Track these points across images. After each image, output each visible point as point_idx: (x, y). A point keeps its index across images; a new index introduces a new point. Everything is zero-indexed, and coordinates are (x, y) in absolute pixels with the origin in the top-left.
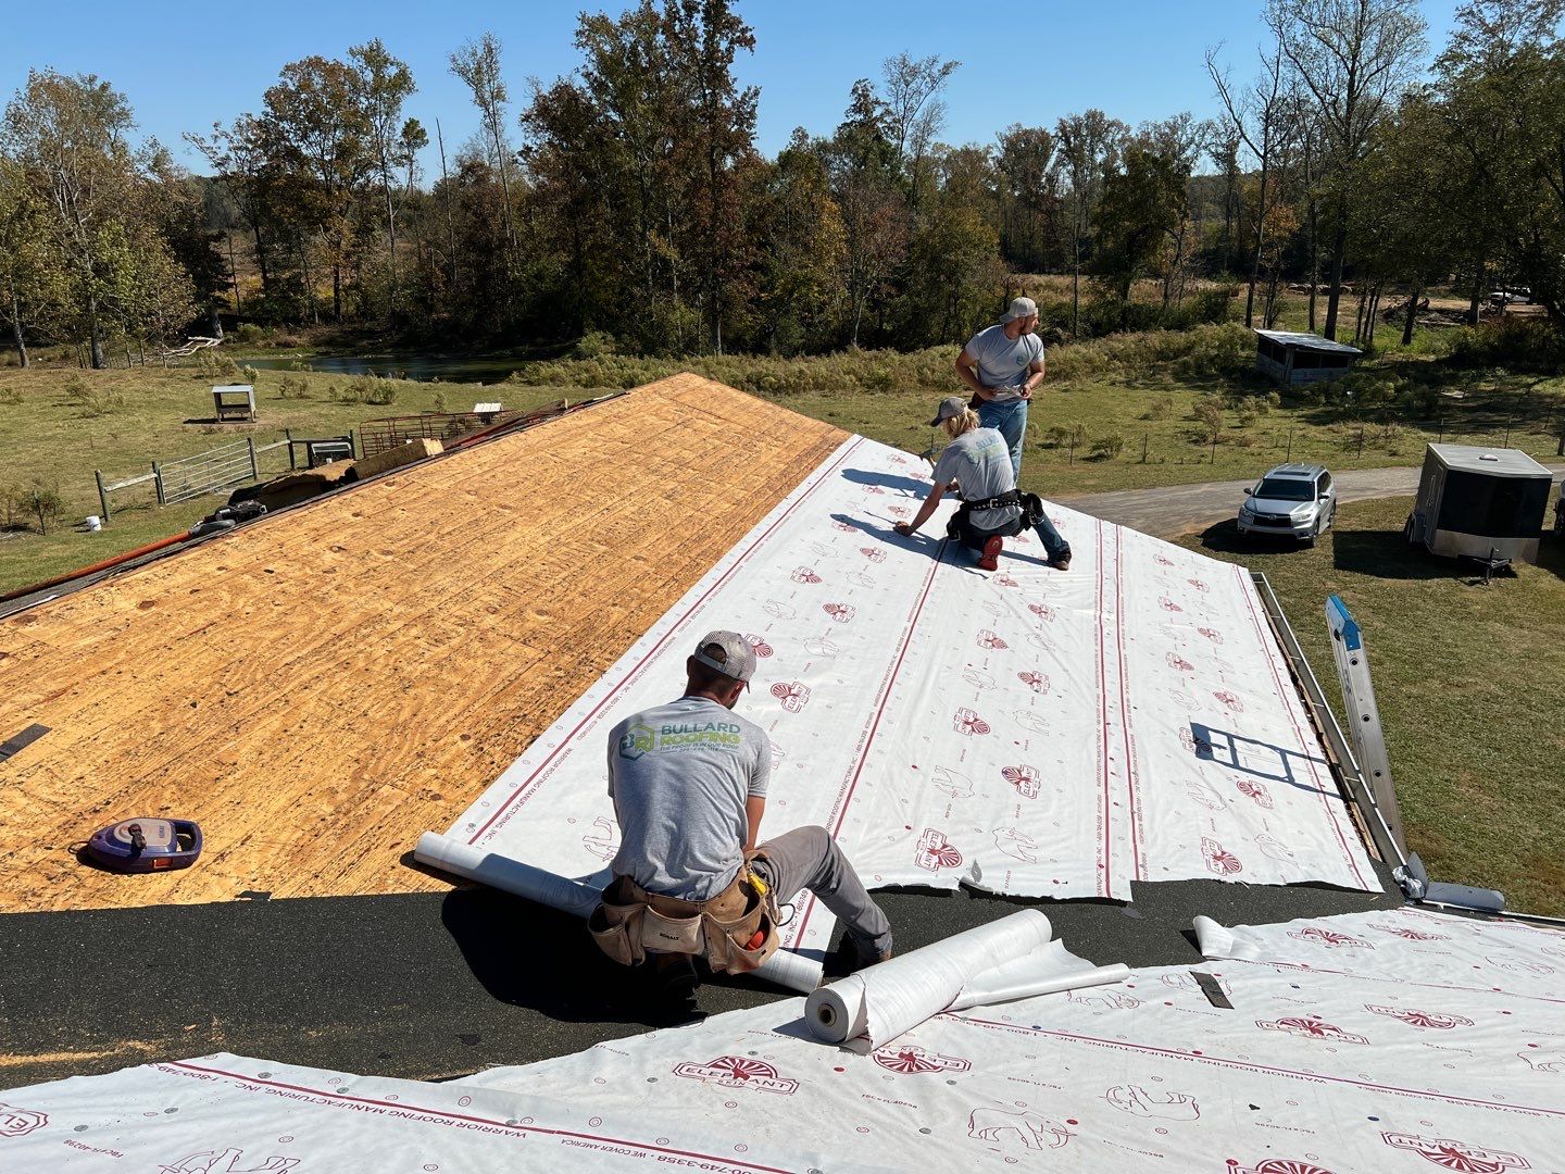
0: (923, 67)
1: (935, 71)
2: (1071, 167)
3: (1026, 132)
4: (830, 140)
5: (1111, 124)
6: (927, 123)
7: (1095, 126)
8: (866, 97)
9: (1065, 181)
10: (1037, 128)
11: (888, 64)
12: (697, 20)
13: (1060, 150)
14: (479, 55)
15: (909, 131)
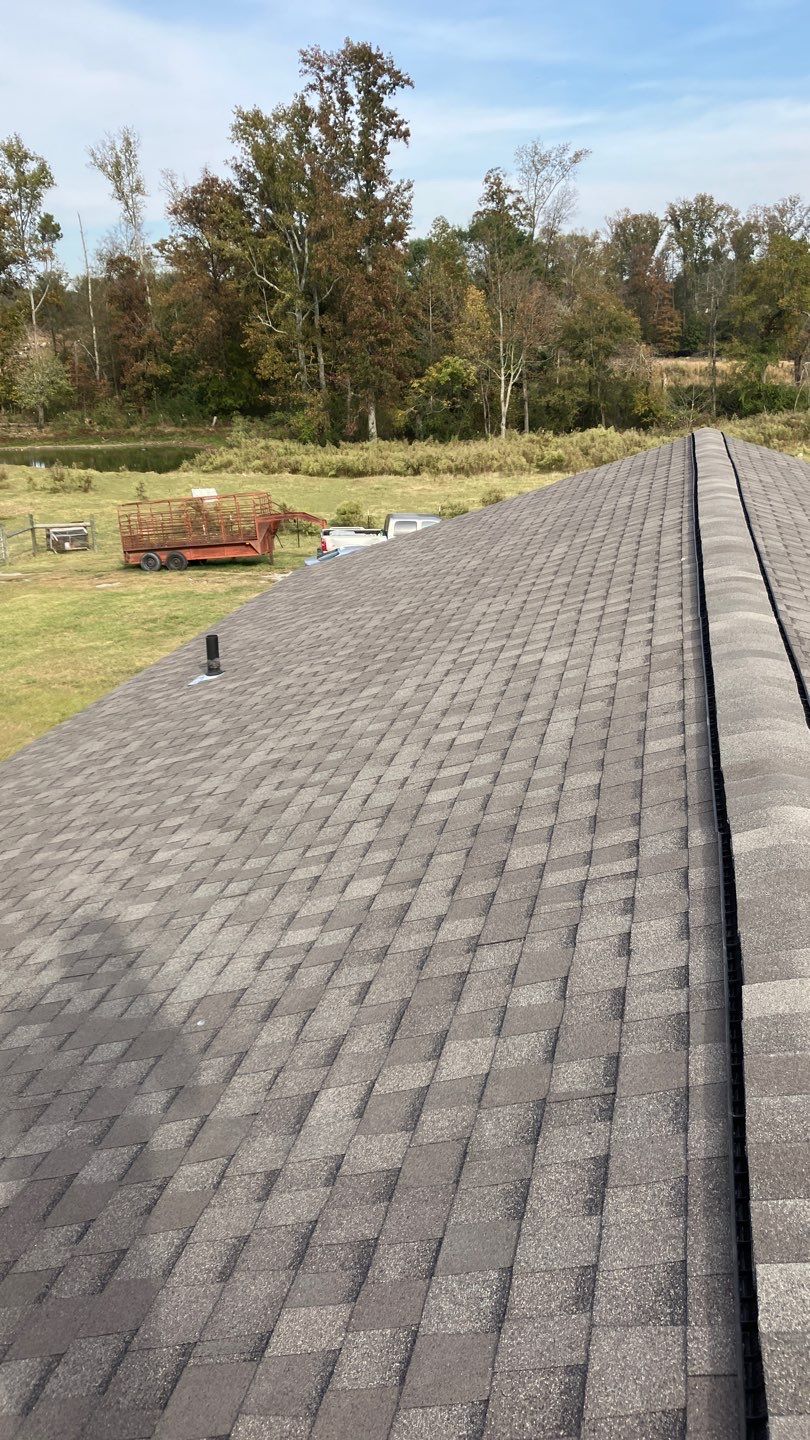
0: (553, 155)
1: (566, 158)
2: (680, 251)
3: (636, 218)
4: (466, 228)
5: (721, 209)
6: (557, 210)
7: (705, 210)
8: (499, 185)
9: (675, 265)
11: (520, 152)
12: (353, 113)
13: (670, 235)
14: (118, 149)
15: (541, 219)
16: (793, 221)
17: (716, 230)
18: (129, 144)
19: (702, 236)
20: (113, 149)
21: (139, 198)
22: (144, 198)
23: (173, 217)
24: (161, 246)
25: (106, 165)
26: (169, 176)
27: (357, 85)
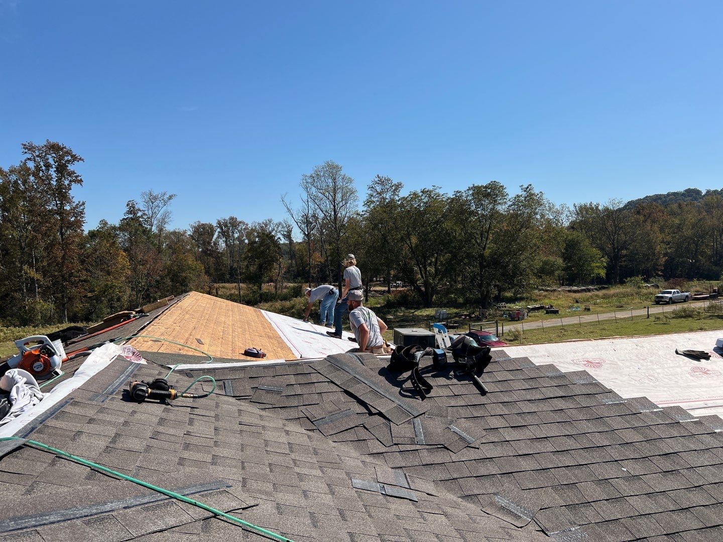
0: (159, 196)
1: (166, 197)
2: (224, 239)
3: (203, 224)
4: (117, 225)
5: (240, 222)
6: (163, 219)
7: (234, 223)
8: (134, 207)
9: (222, 245)
10: (208, 223)
11: (143, 194)
12: (52, 172)
13: (219, 232)
15: (155, 222)
16: (270, 229)
17: (239, 231)
19: (233, 232)
27: (54, 160)
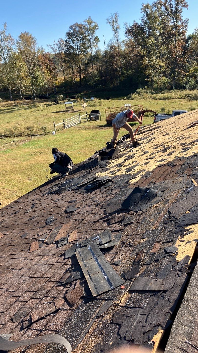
12: (173, 2)
14: (114, 18)
18: (116, 16)
20: (112, 18)
21: (118, 30)
22: (119, 30)
23: (126, 35)
24: (123, 42)
25: (110, 23)
26: (125, 23)
